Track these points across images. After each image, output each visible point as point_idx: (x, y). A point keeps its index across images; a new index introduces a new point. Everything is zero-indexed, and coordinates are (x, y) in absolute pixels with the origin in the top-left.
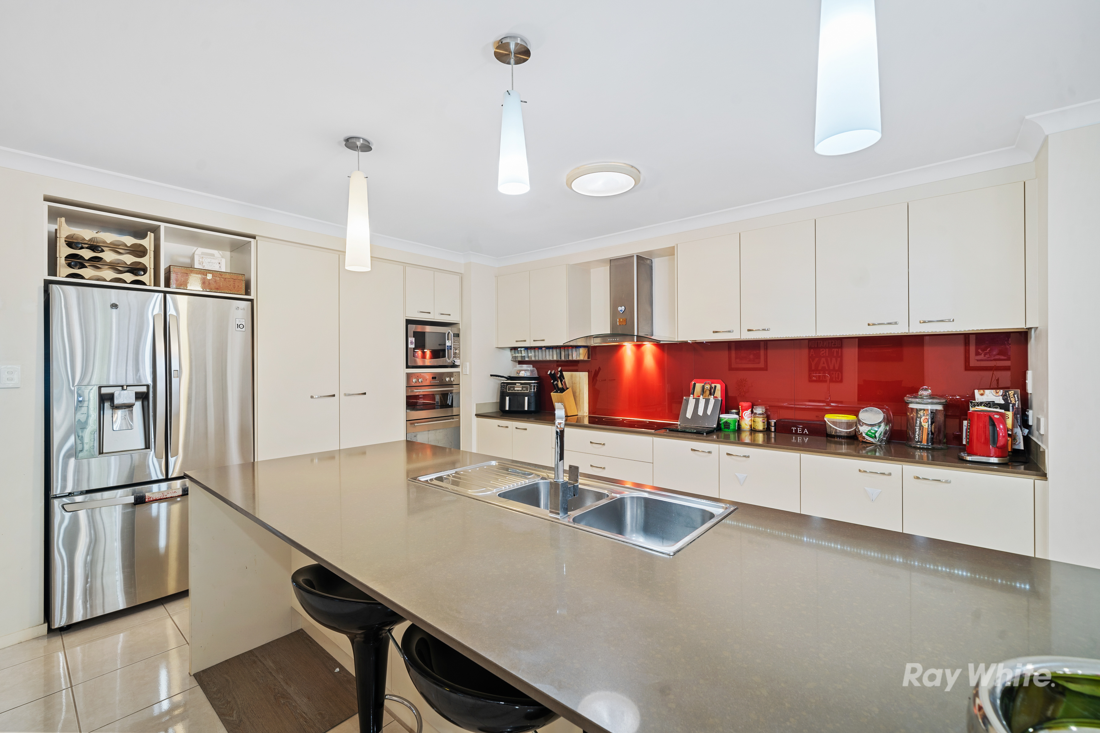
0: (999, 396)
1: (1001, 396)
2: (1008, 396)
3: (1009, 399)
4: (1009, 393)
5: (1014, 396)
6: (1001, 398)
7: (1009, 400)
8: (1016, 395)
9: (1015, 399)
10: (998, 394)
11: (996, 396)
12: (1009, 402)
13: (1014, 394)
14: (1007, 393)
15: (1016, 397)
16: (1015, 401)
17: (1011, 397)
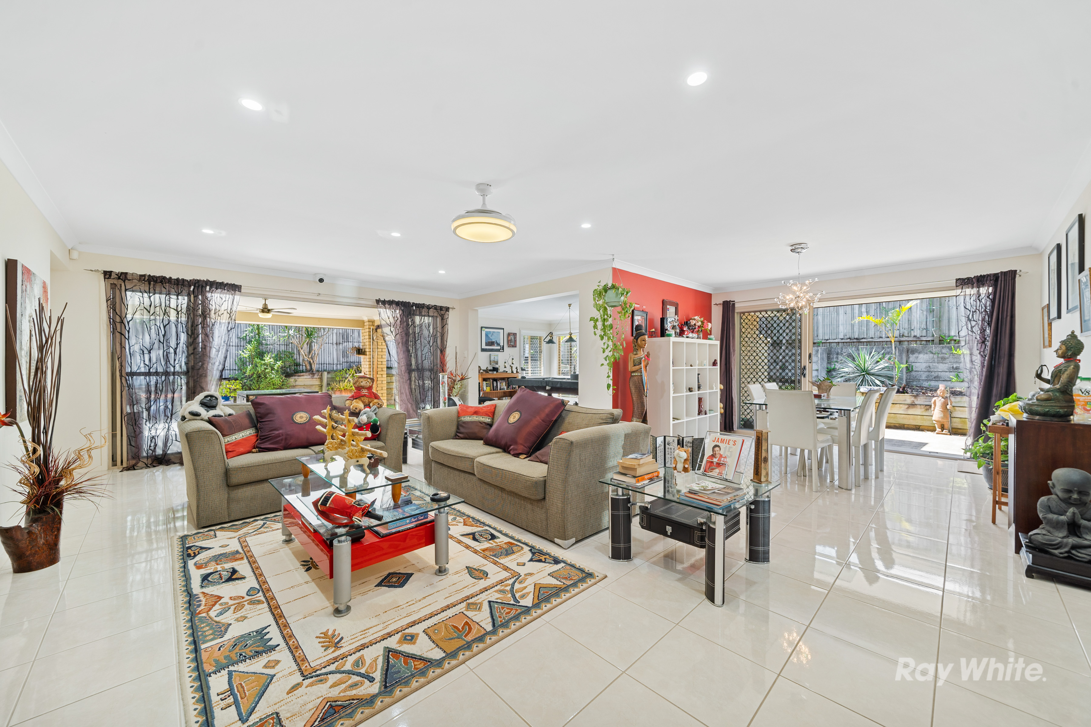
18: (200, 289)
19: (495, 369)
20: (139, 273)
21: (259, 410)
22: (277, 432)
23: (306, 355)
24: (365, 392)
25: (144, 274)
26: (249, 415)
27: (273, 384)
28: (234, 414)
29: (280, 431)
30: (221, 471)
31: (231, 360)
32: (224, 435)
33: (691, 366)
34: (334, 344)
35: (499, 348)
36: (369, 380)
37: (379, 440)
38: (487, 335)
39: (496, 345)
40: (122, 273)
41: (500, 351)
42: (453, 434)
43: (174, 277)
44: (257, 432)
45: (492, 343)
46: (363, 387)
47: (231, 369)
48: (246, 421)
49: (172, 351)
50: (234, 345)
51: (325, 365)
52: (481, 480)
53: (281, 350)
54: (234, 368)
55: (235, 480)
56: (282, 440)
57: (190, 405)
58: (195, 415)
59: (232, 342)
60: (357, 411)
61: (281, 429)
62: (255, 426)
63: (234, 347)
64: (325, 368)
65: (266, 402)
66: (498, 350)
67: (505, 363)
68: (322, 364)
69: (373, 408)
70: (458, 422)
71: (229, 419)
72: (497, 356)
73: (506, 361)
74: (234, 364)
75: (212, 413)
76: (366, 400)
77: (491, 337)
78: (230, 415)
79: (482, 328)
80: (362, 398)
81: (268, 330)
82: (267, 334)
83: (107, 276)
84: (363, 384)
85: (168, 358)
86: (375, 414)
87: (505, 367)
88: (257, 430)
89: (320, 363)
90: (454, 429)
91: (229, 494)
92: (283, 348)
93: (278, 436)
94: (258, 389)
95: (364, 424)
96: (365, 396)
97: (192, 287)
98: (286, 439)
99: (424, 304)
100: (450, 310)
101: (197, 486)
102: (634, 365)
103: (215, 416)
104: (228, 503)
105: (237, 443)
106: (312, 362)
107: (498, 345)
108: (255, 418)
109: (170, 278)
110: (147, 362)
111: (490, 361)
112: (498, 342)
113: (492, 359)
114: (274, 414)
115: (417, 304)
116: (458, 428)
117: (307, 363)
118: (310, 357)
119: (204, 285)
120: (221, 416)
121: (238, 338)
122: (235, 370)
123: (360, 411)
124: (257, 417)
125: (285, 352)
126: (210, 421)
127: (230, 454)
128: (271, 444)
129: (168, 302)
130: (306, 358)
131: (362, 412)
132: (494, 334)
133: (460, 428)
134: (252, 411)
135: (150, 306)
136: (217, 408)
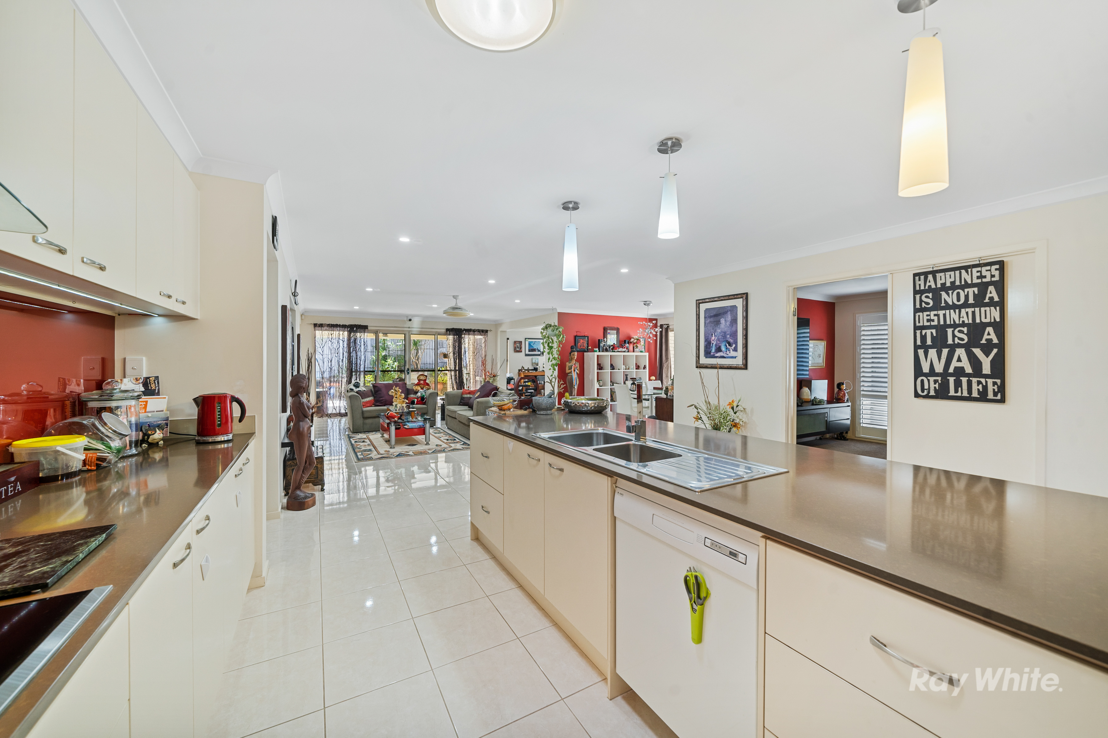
0: (139, 383)
1: (142, 383)
2: (149, 382)
3: (149, 385)
4: (150, 380)
5: (155, 382)
6: (141, 385)
7: (150, 387)
8: (156, 381)
9: (155, 385)
10: (138, 382)
11: (136, 384)
12: (150, 388)
13: (154, 380)
14: (148, 380)
15: (156, 383)
16: (156, 387)
17: (151, 384)
18: (352, 330)
19: (536, 369)
20: (327, 324)
21: (375, 389)
22: (382, 399)
23: (414, 358)
24: (422, 382)
25: (329, 323)
26: (371, 390)
27: (393, 378)
28: (366, 390)
29: (383, 398)
30: (361, 411)
31: (368, 361)
32: (362, 399)
33: (619, 369)
34: (433, 349)
35: (540, 353)
36: (425, 376)
37: (425, 405)
38: (529, 344)
39: (537, 351)
40: (321, 324)
41: (540, 356)
42: (458, 404)
43: (341, 324)
44: (374, 398)
45: (534, 350)
46: (421, 380)
47: (368, 367)
48: (370, 394)
49: (341, 361)
50: (370, 351)
51: (427, 365)
52: (459, 421)
53: (398, 354)
54: (370, 367)
55: (366, 415)
56: (384, 402)
57: (350, 386)
58: (352, 390)
59: (369, 349)
60: (417, 391)
61: (383, 397)
62: (373, 396)
63: (370, 353)
64: (427, 367)
65: (378, 386)
66: (539, 355)
67: (544, 364)
68: (425, 364)
69: (424, 390)
70: (461, 397)
71: (364, 392)
72: (538, 359)
73: (544, 363)
74: (370, 364)
75: (358, 389)
76: (422, 386)
77: (533, 345)
78: (364, 391)
79: (526, 339)
80: (420, 385)
81: (391, 341)
82: (389, 343)
83: (315, 326)
84: (421, 378)
85: (339, 364)
86: (425, 393)
87: (544, 368)
88: (374, 397)
89: (424, 363)
90: (459, 401)
91: (363, 421)
92: (400, 353)
93: (382, 400)
94: (384, 381)
95: (419, 397)
96: (422, 384)
97: (349, 329)
98: (385, 402)
99: (471, 329)
100: (488, 332)
101: (353, 416)
102: (569, 369)
103: (359, 391)
104: (363, 424)
105: (367, 402)
106: (417, 363)
107: (539, 351)
108: (374, 392)
109: (340, 325)
110: (330, 367)
111: (532, 363)
112: (539, 349)
113: (534, 361)
114: (381, 391)
115: (466, 329)
116: (461, 401)
117: (414, 363)
118: (416, 359)
119: (354, 327)
120: (361, 391)
121: (372, 346)
122: (370, 368)
123: (418, 391)
124: (375, 392)
125: (401, 356)
126: (357, 392)
127: (364, 406)
128: (380, 403)
129: (339, 337)
130: (414, 360)
131: (419, 391)
132: (536, 343)
133: (462, 400)
134: (373, 390)
135: (332, 339)
136: (360, 387)
